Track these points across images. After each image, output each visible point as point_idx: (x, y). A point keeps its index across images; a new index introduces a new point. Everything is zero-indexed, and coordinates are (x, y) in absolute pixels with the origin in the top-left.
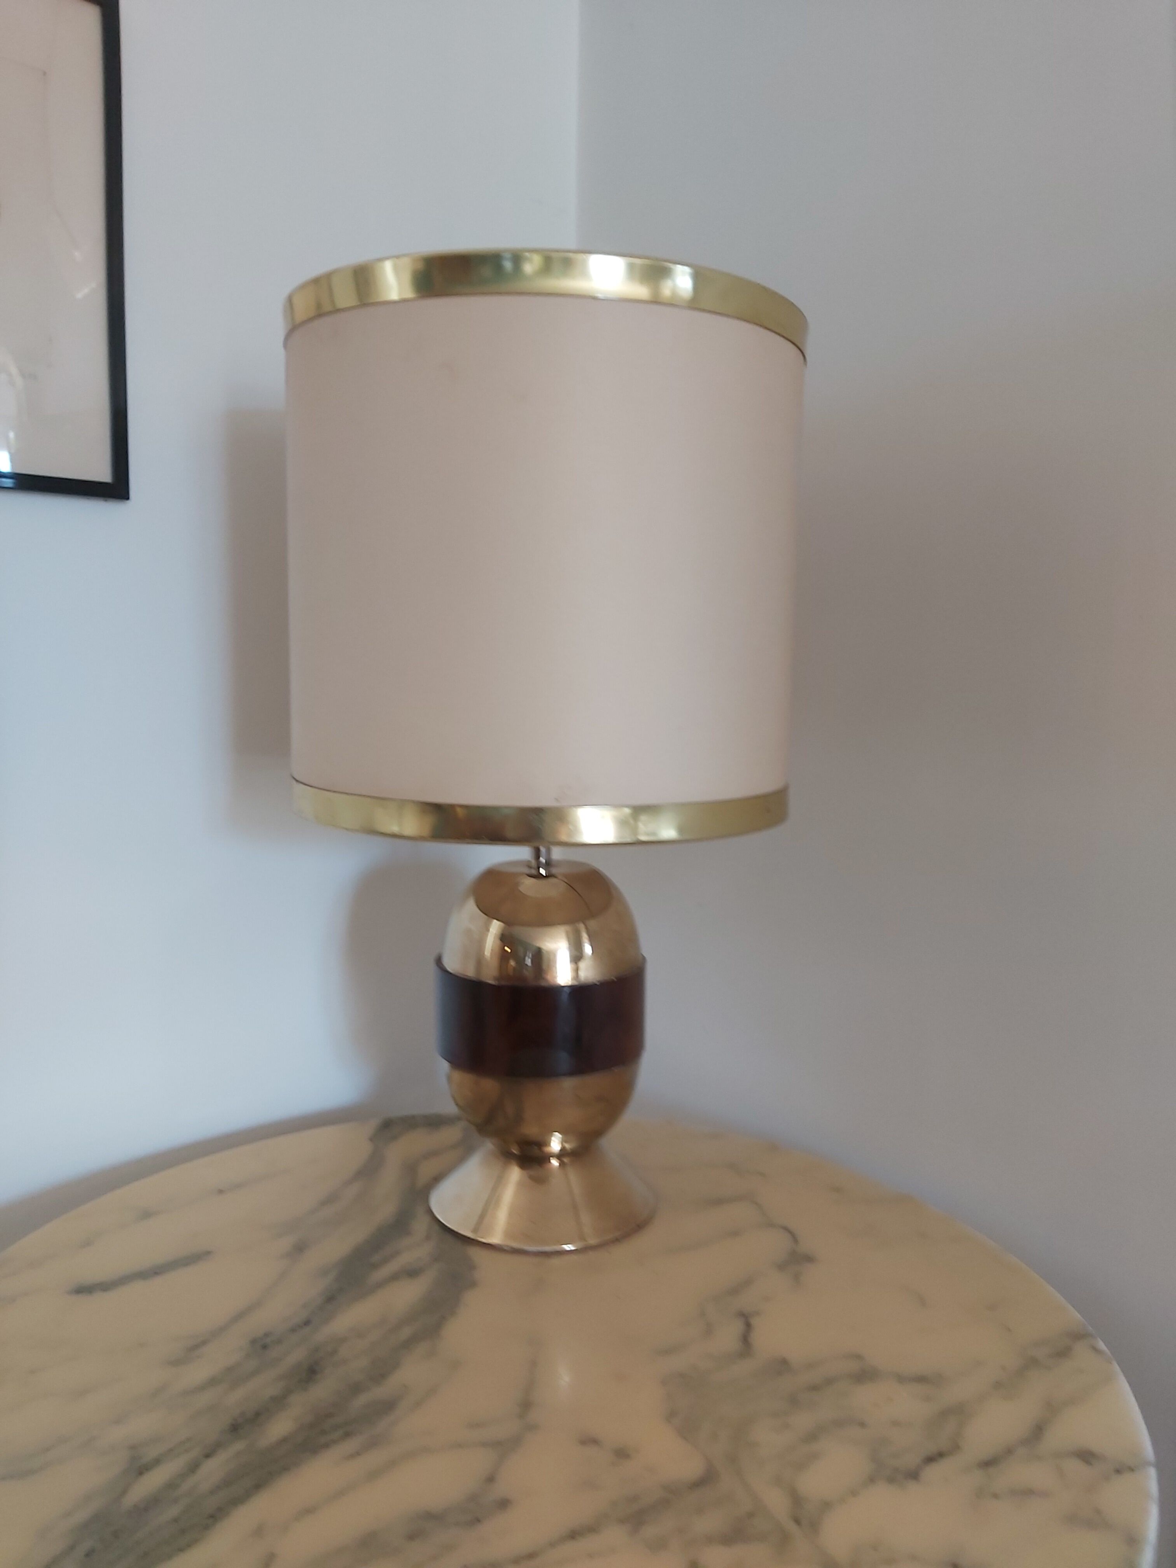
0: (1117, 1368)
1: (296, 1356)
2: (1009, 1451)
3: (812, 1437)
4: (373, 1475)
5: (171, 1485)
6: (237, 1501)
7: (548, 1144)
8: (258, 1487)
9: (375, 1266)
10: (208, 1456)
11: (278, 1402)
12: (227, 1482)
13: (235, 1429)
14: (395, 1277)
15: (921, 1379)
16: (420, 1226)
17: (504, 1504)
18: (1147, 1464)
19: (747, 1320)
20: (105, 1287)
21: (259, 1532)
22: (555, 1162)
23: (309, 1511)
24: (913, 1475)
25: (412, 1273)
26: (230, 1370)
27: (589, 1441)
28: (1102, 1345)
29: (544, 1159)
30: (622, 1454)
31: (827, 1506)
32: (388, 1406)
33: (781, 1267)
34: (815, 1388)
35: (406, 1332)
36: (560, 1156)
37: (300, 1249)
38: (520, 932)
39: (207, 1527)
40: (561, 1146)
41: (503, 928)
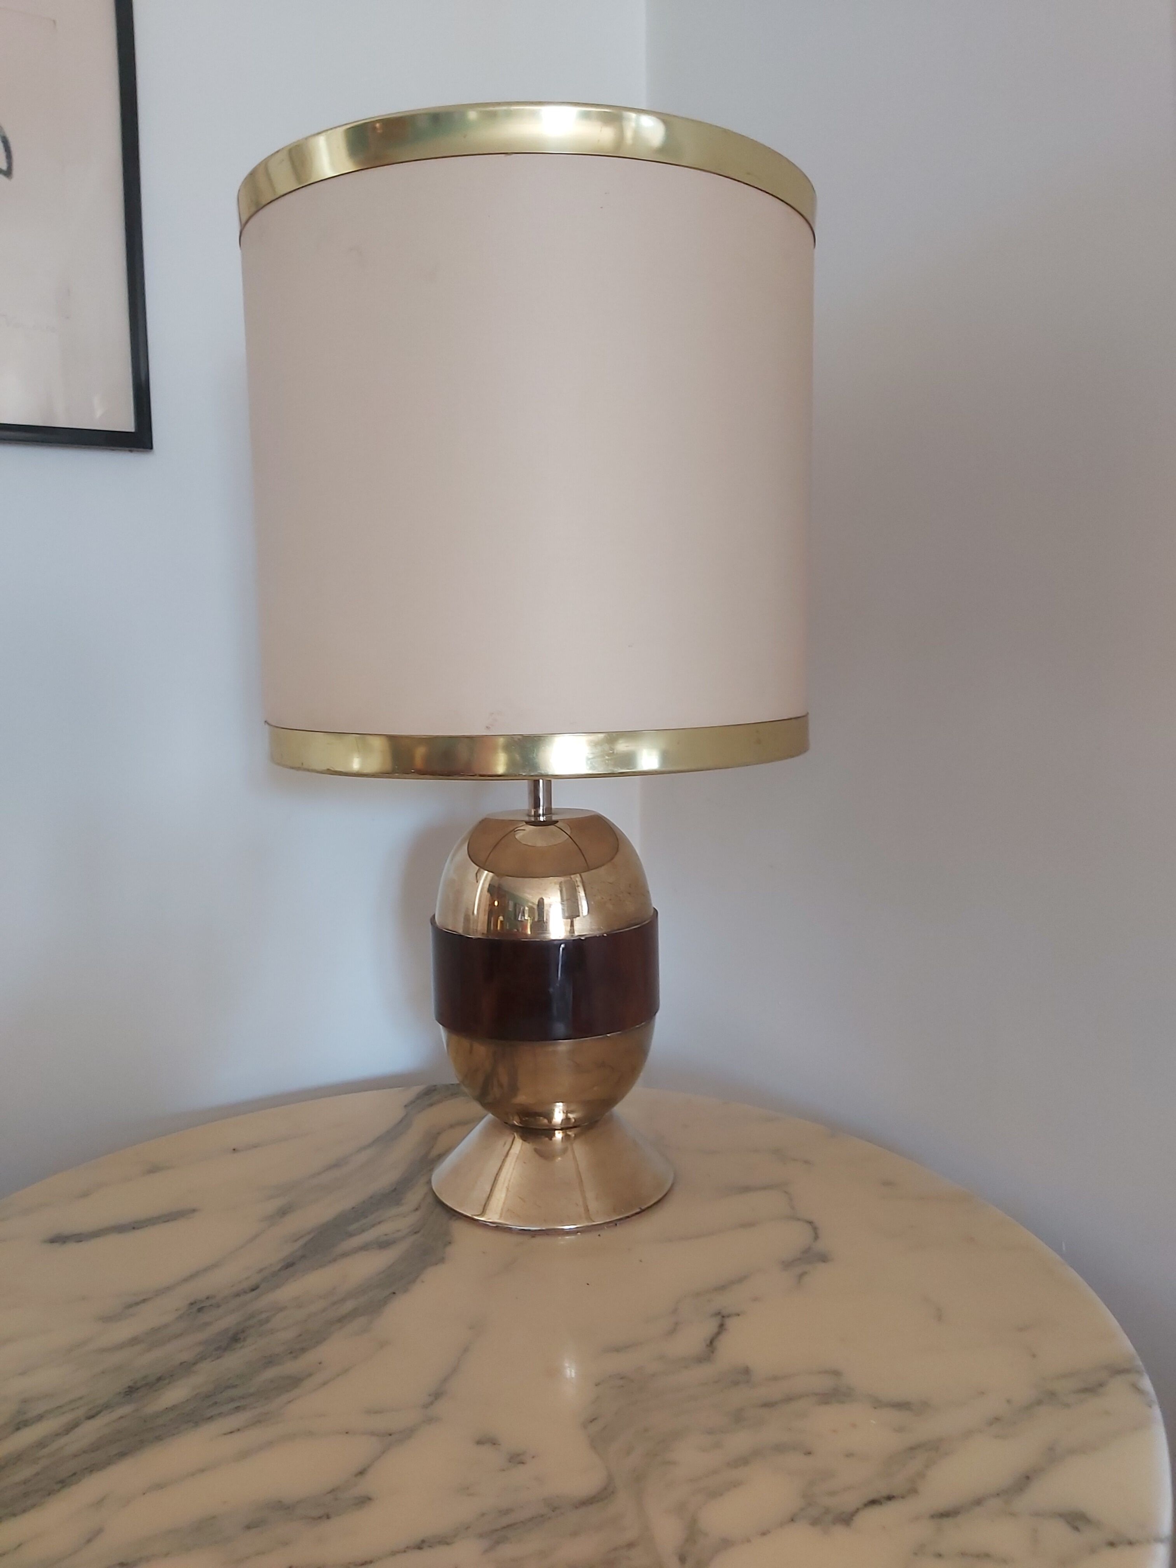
0: (1157, 1412)
1: (227, 1321)
2: (978, 1502)
3: (743, 1461)
4: (243, 1455)
5: (41, 1444)
6: (92, 1469)
7: (549, 1116)
8: (122, 1455)
9: (351, 1235)
10: (90, 1417)
11: (186, 1368)
12: (95, 1447)
13: (130, 1391)
14: (365, 1247)
15: (902, 1406)
16: (415, 1196)
17: (364, 1501)
18: (1158, 1540)
19: (722, 1320)
20: (79, 1238)
21: (99, 1503)
22: (559, 1135)
23: (159, 1486)
24: (846, 1519)
25: (383, 1244)
26: (155, 1331)
27: (487, 1441)
28: (1146, 1384)
29: (549, 1132)
30: (517, 1459)
31: (726, 1544)
32: (294, 1382)
33: (787, 1265)
34: (768, 1405)
35: (349, 1305)
36: (565, 1127)
37: (283, 1212)
38: (510, 883)
39: (51, 1493)
40: (564, 1117)
41: (492, 879)
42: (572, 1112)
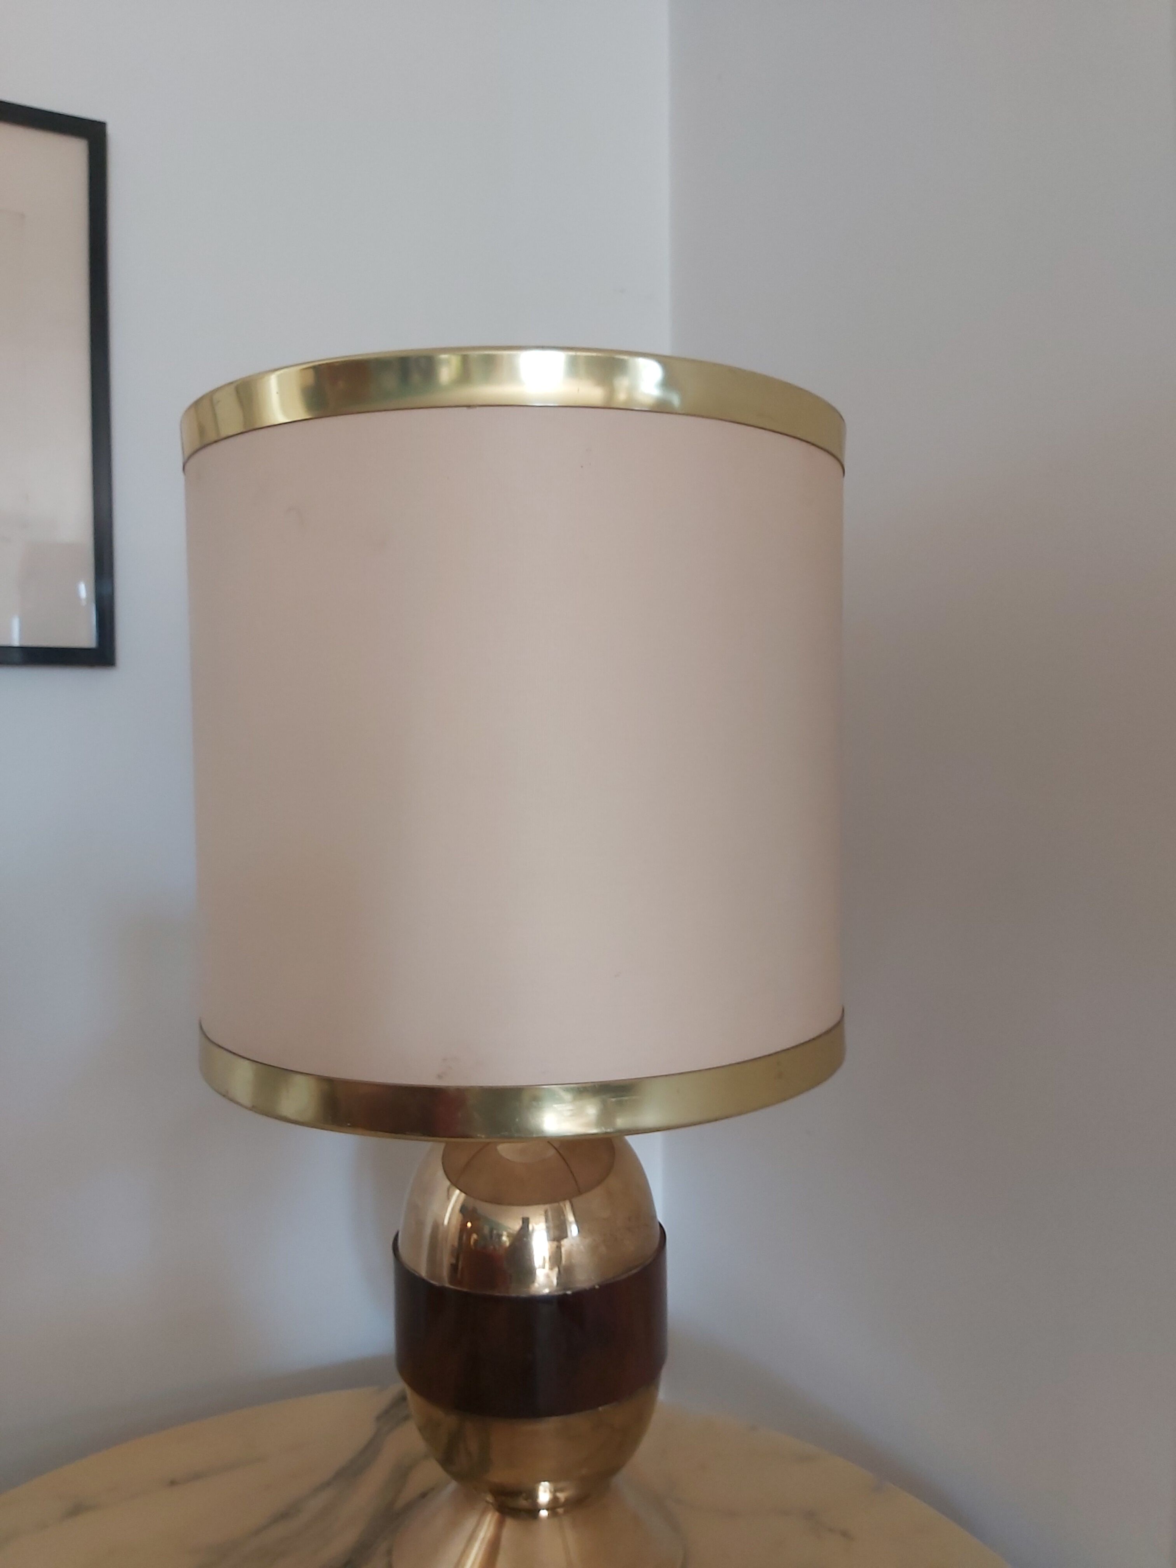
7: (533, 1495)
22: (545, 1514)
29: (533, 1511)
36: (552, 1507)
40: (552, 1497)
41: (465, 1200)
42: (561, 1490)
